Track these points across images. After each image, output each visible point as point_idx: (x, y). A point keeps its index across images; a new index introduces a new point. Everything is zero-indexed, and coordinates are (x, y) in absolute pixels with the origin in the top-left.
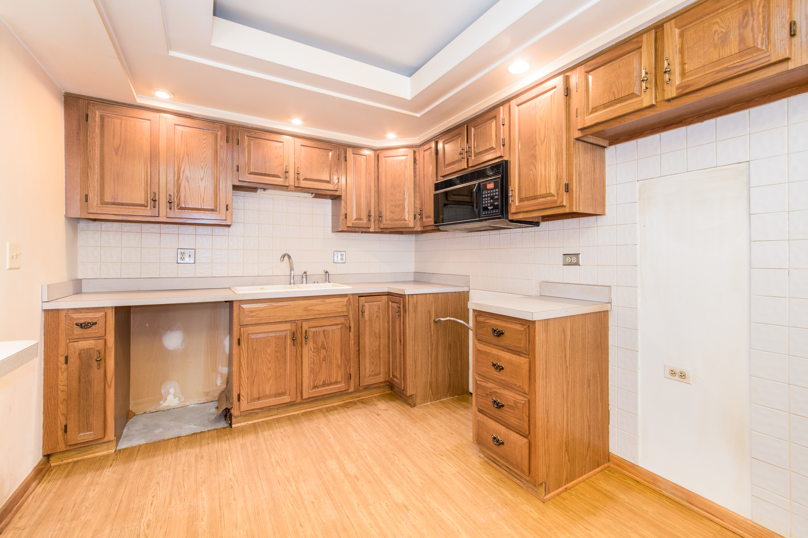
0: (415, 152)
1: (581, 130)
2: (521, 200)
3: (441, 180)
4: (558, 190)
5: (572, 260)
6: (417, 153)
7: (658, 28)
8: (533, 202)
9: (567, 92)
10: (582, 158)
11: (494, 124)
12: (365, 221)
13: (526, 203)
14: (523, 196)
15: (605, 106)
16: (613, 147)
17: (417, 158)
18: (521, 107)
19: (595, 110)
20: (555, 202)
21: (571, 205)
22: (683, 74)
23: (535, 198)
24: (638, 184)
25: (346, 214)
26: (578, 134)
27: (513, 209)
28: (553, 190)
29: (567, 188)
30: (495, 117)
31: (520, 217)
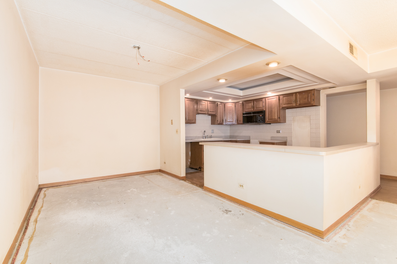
0: (235, 104)
1: (282, 107)
2: (268, 119)
3: (244, 112)
4: (277, 118)
5: (278, 132)
6: (236, 104)
7: (296, 93)
8: (271, 120)
9: (279, 99)
10: (282, 112)
11: (261, 102)
12: (222, 122)
13: (270, 120)
14: (269, 118)
15: (287, 104)
16: (287, 109)
17: (236, 105)
18: (268, 100)
19: (285, 104)
20: (277, 120)
21: (280, 121)
22: (300, 102)
23: (272, 119)
24: (292, 117)
25: (218, 120)
26: (281, 108)
27: (267, 121)
28: (276, 118)
29: (279, 118)
30: (262, 101)
31: (268, 123)
